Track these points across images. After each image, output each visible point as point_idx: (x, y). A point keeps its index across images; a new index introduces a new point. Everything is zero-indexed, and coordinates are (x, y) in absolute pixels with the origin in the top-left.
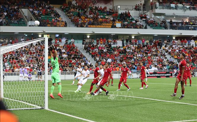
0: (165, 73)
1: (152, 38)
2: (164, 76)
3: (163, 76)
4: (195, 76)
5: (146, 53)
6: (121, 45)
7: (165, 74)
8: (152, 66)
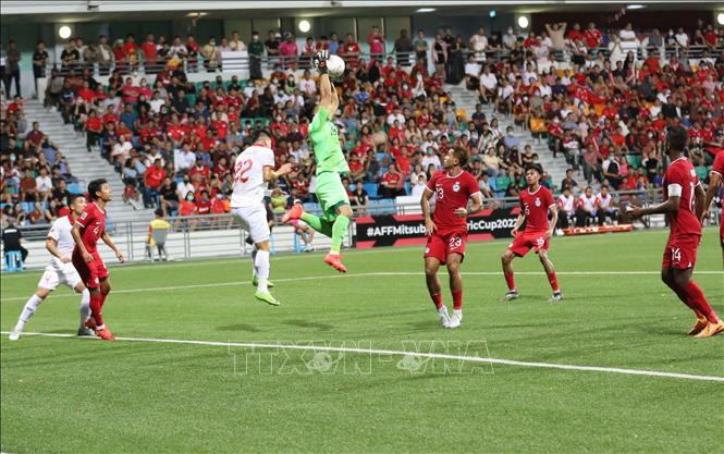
0: (488, 213)
1: (406, 24)
2: (486, 231)
3: (479, 231)
4: (647, 227)
5: (381, 112)
6: (243, 74)
7: (488, 219)
8: (415, 177)
